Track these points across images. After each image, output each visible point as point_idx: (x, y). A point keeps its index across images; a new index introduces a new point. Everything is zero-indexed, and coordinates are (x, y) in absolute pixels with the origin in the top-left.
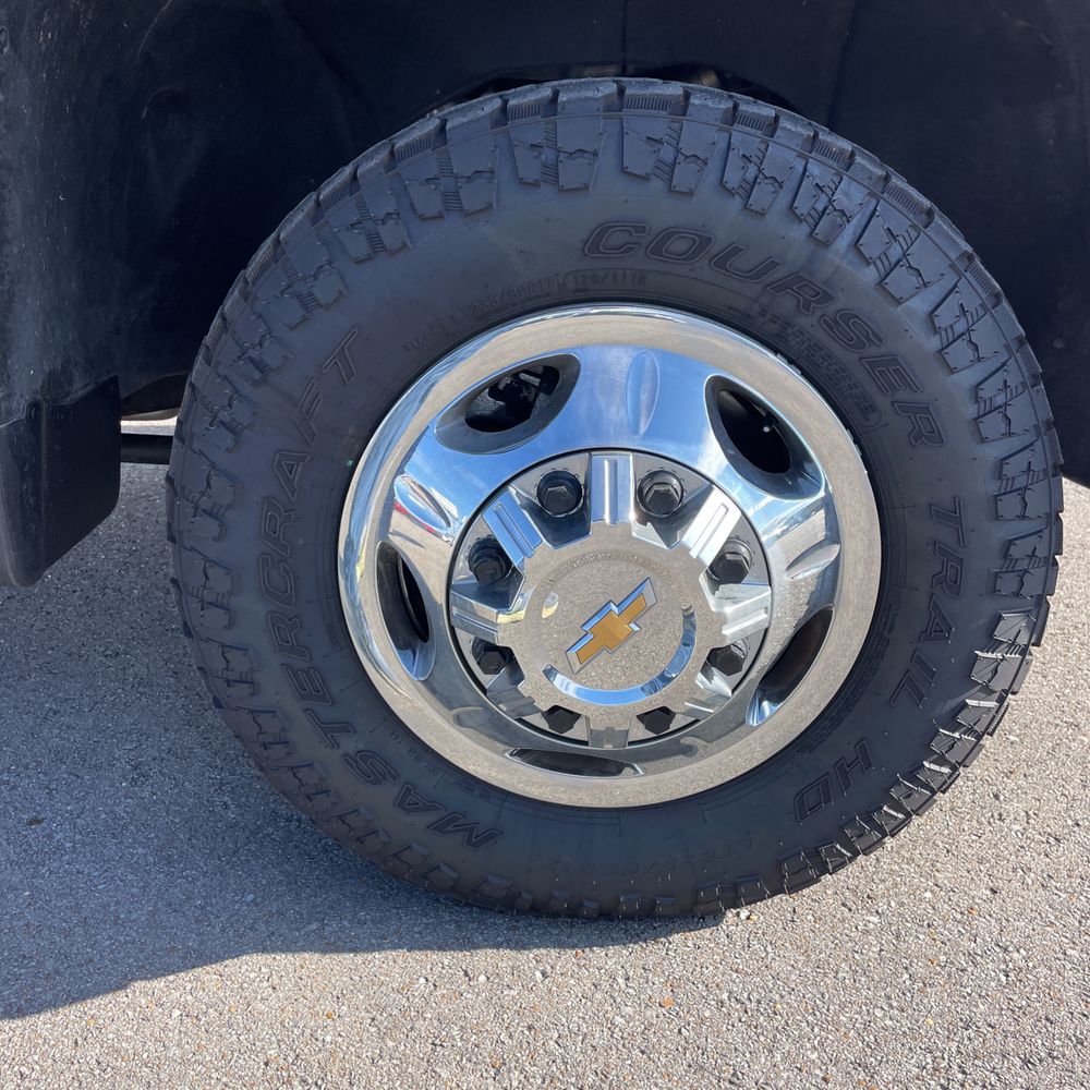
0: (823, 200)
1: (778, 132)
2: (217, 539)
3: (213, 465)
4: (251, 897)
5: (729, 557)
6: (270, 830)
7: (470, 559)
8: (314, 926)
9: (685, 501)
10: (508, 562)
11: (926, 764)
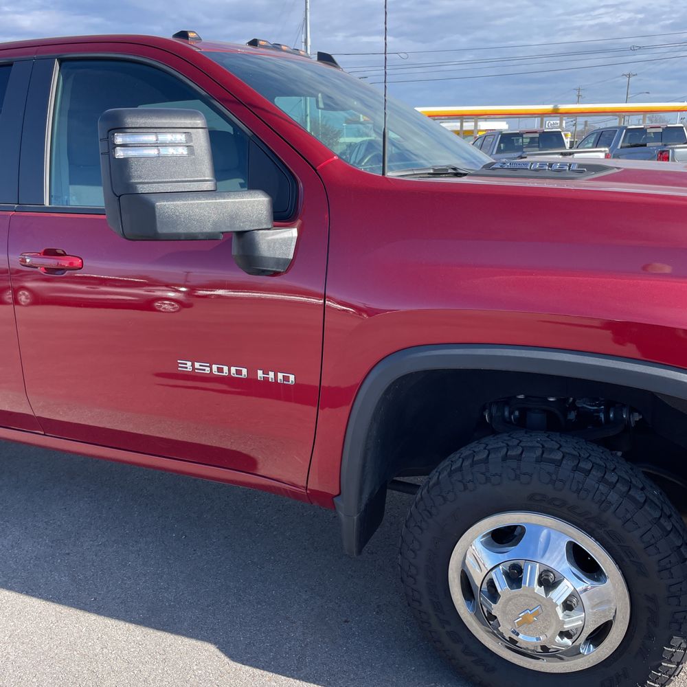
0: (604, 498)
1: (590, 475)
2: (414, 558)
3: (414, 537)
4: (413, 668)
5: (568, 602)
6: (422, 644)
7: (487, 583)
8: (433, 684)
9: (556, 580)
10: (496, 590)
11: (648, 682)
